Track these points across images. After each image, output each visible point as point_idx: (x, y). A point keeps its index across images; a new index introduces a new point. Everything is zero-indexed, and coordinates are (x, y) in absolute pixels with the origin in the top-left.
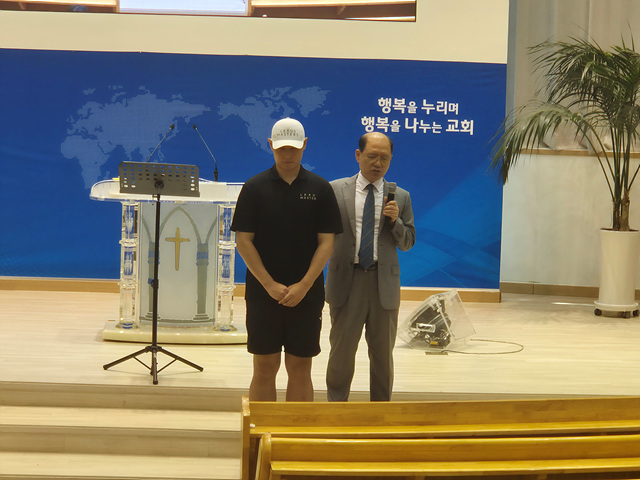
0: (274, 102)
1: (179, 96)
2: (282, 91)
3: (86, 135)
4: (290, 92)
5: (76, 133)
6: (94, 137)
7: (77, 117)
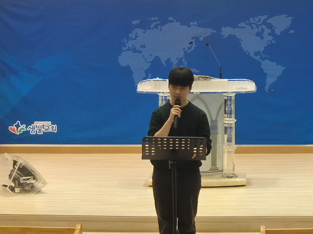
0: (257, 26)
1: (195, 23)
2: (263, 18)
3: (135, 51)
4: (268, 19)
5: (128, 49)
6: (140, 52)
7: (128, 39)
